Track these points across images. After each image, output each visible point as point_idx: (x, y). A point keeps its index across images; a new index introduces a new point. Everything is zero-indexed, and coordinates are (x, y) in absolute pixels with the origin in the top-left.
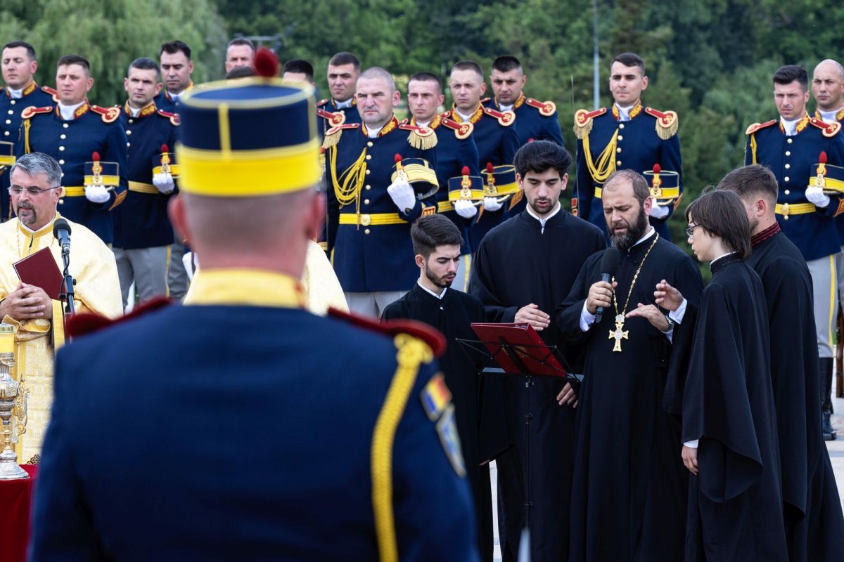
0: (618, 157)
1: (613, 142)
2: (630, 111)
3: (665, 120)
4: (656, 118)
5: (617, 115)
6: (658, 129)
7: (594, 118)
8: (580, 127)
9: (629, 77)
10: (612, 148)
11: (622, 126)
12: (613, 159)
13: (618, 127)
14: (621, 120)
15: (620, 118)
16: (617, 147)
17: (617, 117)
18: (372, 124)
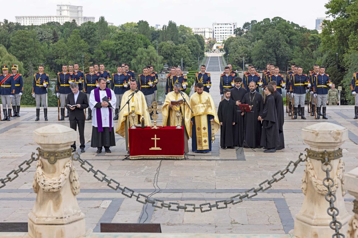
0: (203, 80)
1: (202, 77)
6: (208, 75)
7: (198, 74)
9: (204, 68)
10: (202, 78)
11: (203, 75)
18: (178, 75)
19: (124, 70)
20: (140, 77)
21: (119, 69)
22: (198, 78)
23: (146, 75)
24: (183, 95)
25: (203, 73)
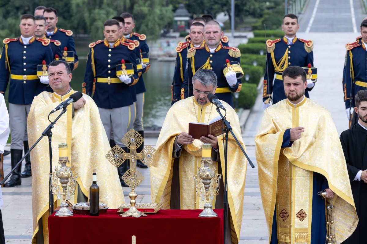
0: (289, 61)
1: (286, 54)
2: (293, 40)
3: (308, 44)
4: (304, 43)
5: (286, 42)
6: (305, 48)
7: (275, 43)
8: (270, 48)
9: (293, 24)
10: (286, 57)
11: (289, 47)
12: (287, 62)
13: (288, 47)
14: (289, 44)
15: (288, 43)
16: (288, 56)
17: (287, 43)
18: (212, 46)
19: (42, 29)
20: (93, 51)
21: (25, 25)
22: (273, 56)
23: (111, 45)
24: (224, 109)
25: (290, 40)
